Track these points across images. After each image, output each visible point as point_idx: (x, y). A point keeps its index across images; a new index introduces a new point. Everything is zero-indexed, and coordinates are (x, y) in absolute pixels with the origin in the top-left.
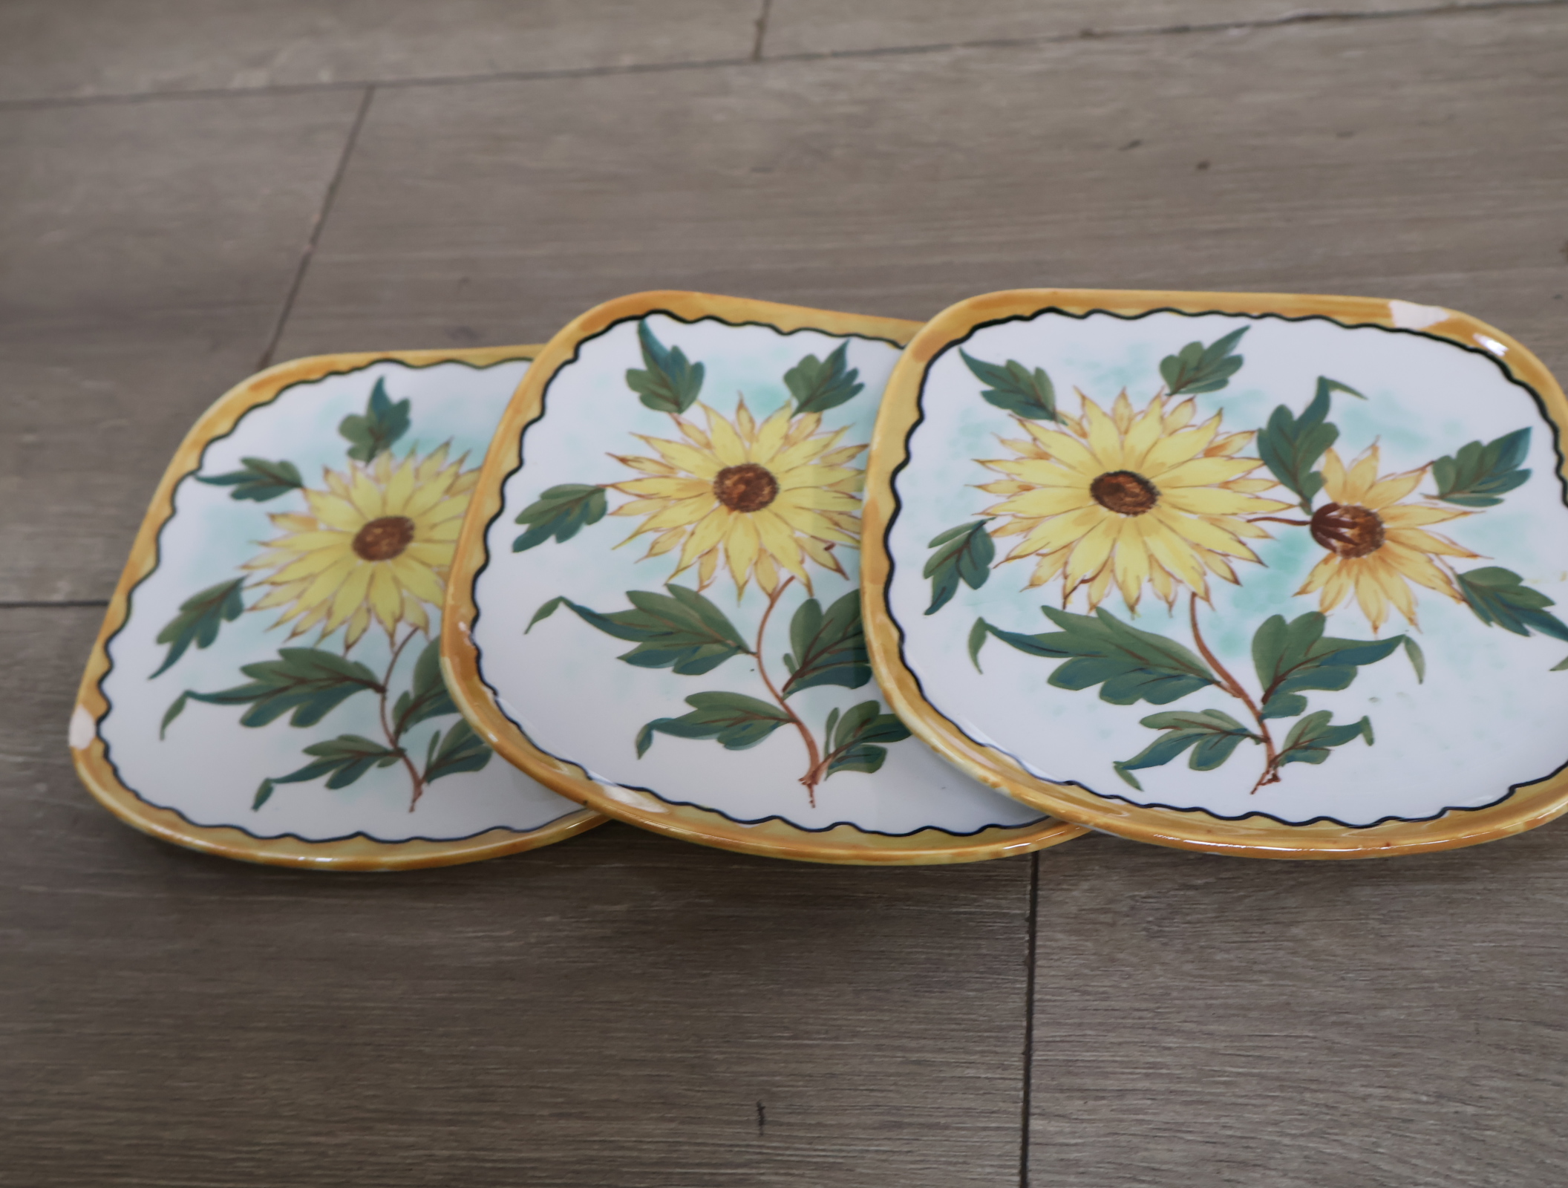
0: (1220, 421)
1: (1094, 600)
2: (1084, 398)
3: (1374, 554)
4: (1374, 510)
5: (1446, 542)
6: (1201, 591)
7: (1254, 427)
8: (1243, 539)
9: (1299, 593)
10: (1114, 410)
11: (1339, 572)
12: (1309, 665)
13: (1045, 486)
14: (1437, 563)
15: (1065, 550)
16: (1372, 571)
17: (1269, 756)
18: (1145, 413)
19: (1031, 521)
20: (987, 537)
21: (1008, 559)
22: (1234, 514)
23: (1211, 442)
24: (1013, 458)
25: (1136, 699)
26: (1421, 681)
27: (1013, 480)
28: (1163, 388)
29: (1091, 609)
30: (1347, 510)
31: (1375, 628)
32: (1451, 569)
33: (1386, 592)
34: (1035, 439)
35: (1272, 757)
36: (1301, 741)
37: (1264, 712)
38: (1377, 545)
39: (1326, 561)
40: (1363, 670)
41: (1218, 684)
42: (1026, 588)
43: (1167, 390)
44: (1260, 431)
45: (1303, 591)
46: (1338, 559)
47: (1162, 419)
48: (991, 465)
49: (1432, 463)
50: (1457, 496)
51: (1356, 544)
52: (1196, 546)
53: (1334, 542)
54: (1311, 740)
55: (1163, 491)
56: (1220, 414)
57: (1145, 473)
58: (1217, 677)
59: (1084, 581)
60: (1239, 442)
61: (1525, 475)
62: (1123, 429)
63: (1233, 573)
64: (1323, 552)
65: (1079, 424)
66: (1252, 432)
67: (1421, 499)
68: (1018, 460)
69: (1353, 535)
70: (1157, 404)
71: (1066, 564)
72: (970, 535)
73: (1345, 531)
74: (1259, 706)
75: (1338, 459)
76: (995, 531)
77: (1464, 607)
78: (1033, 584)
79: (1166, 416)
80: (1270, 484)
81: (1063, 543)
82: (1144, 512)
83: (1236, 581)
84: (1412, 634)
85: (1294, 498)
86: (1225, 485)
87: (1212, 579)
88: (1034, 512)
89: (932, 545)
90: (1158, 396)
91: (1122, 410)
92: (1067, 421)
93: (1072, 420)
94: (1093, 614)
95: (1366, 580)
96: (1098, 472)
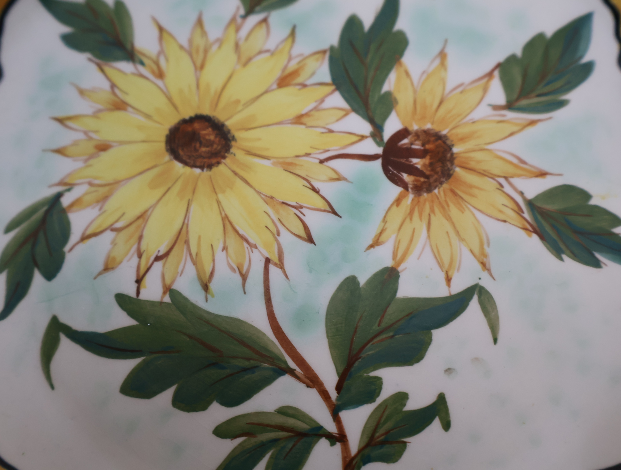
0: (293, 41)
1: (168, 281)
2: (161, 29)
3: (445, 186)
4: (444, 132)
5: (515, 161)
6: (274, 258)
7: (326, 46)
8: (316, 185)
9: (372, 246)
10: (190, 41)
11: (411, 213)
12: (383, 336)
13: (122, 143)
14: (507, 189)
15: (140, 221)
16: (444, 209)
17: (344, 458)
18: (220, 42)
19: (107, 189)
20: (64, 212)
21: (84, 238)
22: (308, 155)
23: (285, 67)
24: (89, 111)
25: (209, 403)
26: (495, 341)
27: (90, 139)
28: (238, 8)
29: (164, 293)
30: (417, 135)
31: (448, 280)
32: (522, 194)
33: (457, 233)
34: (113, 86)
35: (348, 460)
36: (377, 435)
37: (339, 403)
38: (448, 175)
39: (398, 201)
40: (437, 334)
41: (292, 372)
42: (100, 274)
43: (242, 12)
44: (332, 48)
45: (376, 243)
46: (411, 196)
47: (237, 46)
48: (69, 123)
49: (499, 66)
50: (524, 102)
51: (427, 177)
52: (270, 199)
53: (405, 177)
54: (387, 433)
55: (238, 134)
56: (293, 34)
57: (220, 115)
58: (292, 364)
59: (158, 258)
60: (312, 64)
61: (588, 68)
62: (199, 63)
63: (306, 228)
64: (396, 190)
65: (157, 63)
66: (324, 52)
67: (489, 111)
68: (96, 115)
69: (424, 165)
70: (232, 30)
71: (140, 238)
72: (47, 212)
73: (416, 161)
74: (333, 394)
75: (407, 74)
76: (72, 205)
77: (535, 238)
78: (107, 268)
79: (241, 43)
80: (343, 113)
81: (137, 212)
82: (218, 163)
83: (310, 239)
84: (486, 283)
85: (366, 128)
86: (299, 120)
87: (286, 239)
88: (109, 177)
89: (8, 230)
90: (233, 20)
91: (199, 41)
92: (145, 60)
93: (149, 58)
94: (167, 299)
95: (438, 220)
96: (173, 120)
